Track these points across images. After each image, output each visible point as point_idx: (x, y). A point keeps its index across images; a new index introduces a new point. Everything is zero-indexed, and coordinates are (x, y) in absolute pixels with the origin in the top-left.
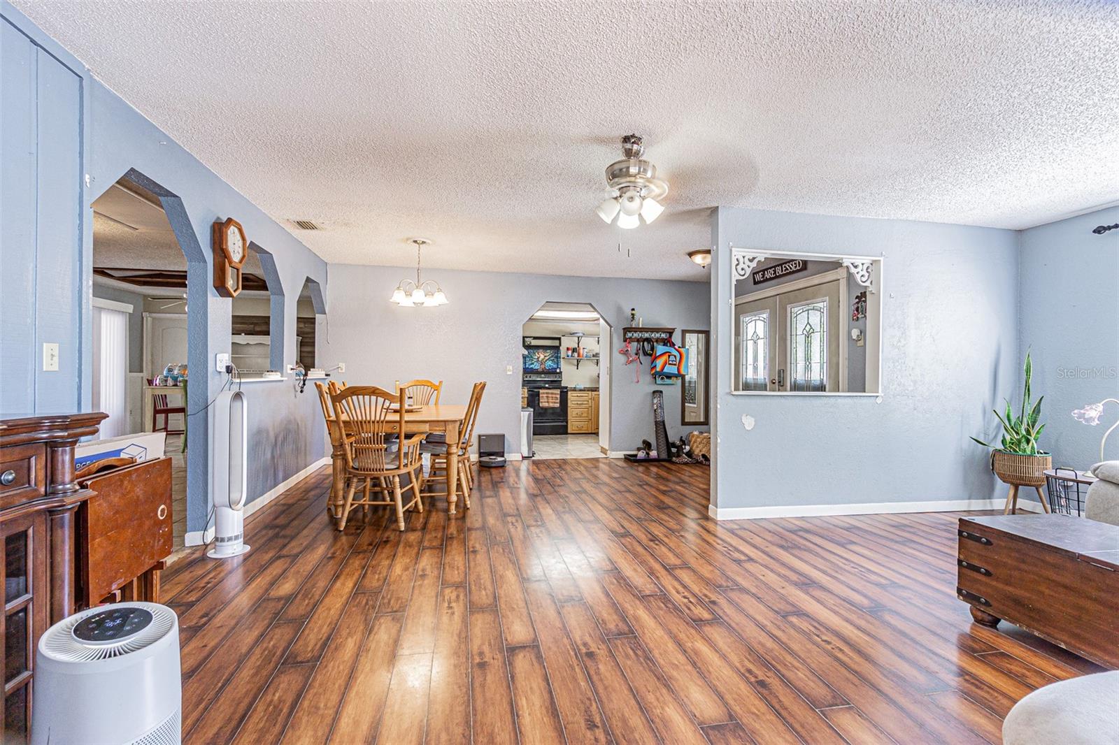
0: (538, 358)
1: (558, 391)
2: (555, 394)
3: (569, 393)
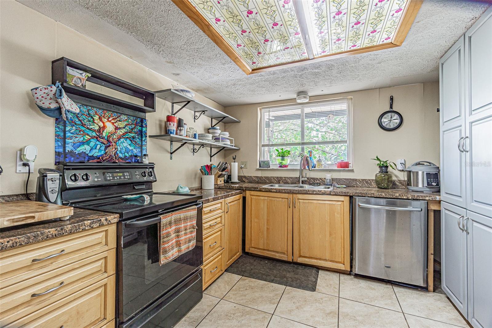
1: (194, 211)
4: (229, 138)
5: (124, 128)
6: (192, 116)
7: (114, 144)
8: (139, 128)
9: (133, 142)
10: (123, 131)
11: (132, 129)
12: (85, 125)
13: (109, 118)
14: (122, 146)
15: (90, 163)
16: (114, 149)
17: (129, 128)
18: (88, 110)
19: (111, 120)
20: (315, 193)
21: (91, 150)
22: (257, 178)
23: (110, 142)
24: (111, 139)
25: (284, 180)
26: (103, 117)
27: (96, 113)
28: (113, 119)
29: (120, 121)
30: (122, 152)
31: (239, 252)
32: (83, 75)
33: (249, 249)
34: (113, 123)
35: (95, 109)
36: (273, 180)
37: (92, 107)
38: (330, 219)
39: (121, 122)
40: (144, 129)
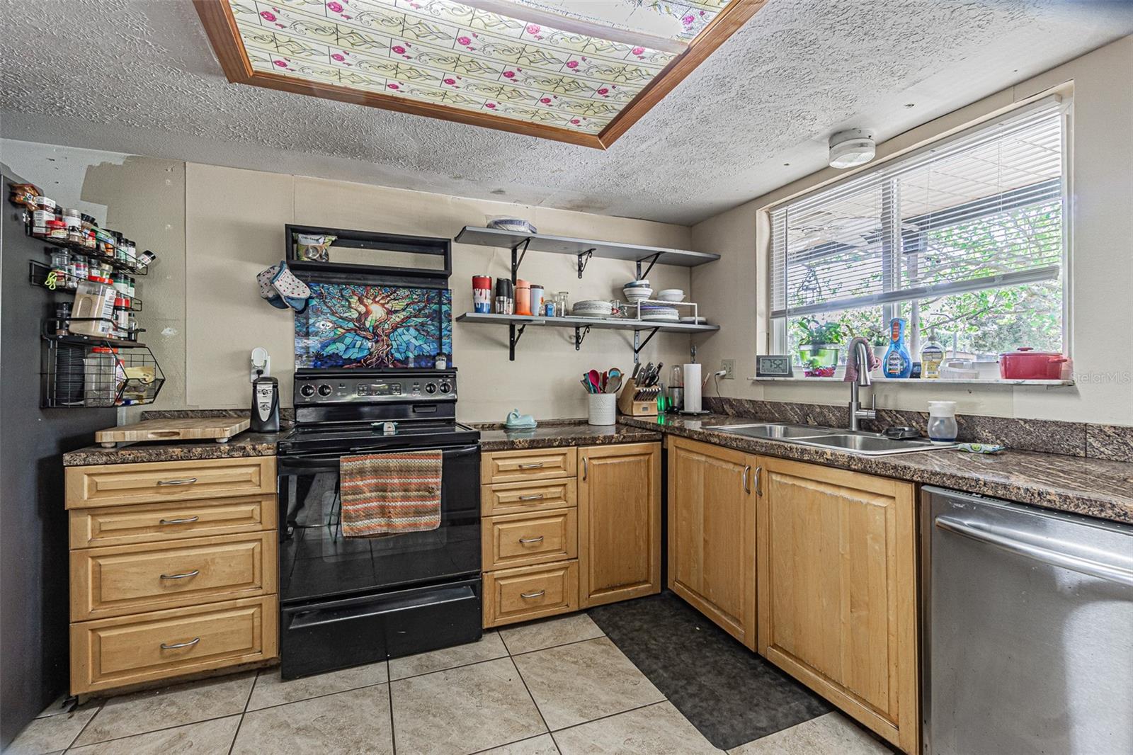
0: (363, 316)
1: (433, 460)
2: (421, 471)
3: (486, 457)
4: (683, 303)
5: (404, 310)
6: (573, 267)
7: (385, 338)
8: (435, 307)
9: (422, 333)
10: (402, 315)
11: (420, 310)
12: (337, 313)
13: (376, 297)
14: (401, 340)
15: (346, 368)
16: (385, 347)
17: (413, 309)
18: (341, 290)
19: (380, 300)
20: (806, 457)
21: (346, 349)
22: (753, 404)
23: (379, 336)
24: (379, 331)
25: (818, 413)
26: (366, 297)
27: (354, 293)
28: (383, 298)
29: (395, 299)
30: (400, 350)
31: (646, 582)
32: (321, 241)
33: (674, 585)
34: (383, 305)
35: (352, 287)
36: (790, 414)
37: (346, 284)
38: (852, 552)
39: (397, 301)
40: (445, 308)
